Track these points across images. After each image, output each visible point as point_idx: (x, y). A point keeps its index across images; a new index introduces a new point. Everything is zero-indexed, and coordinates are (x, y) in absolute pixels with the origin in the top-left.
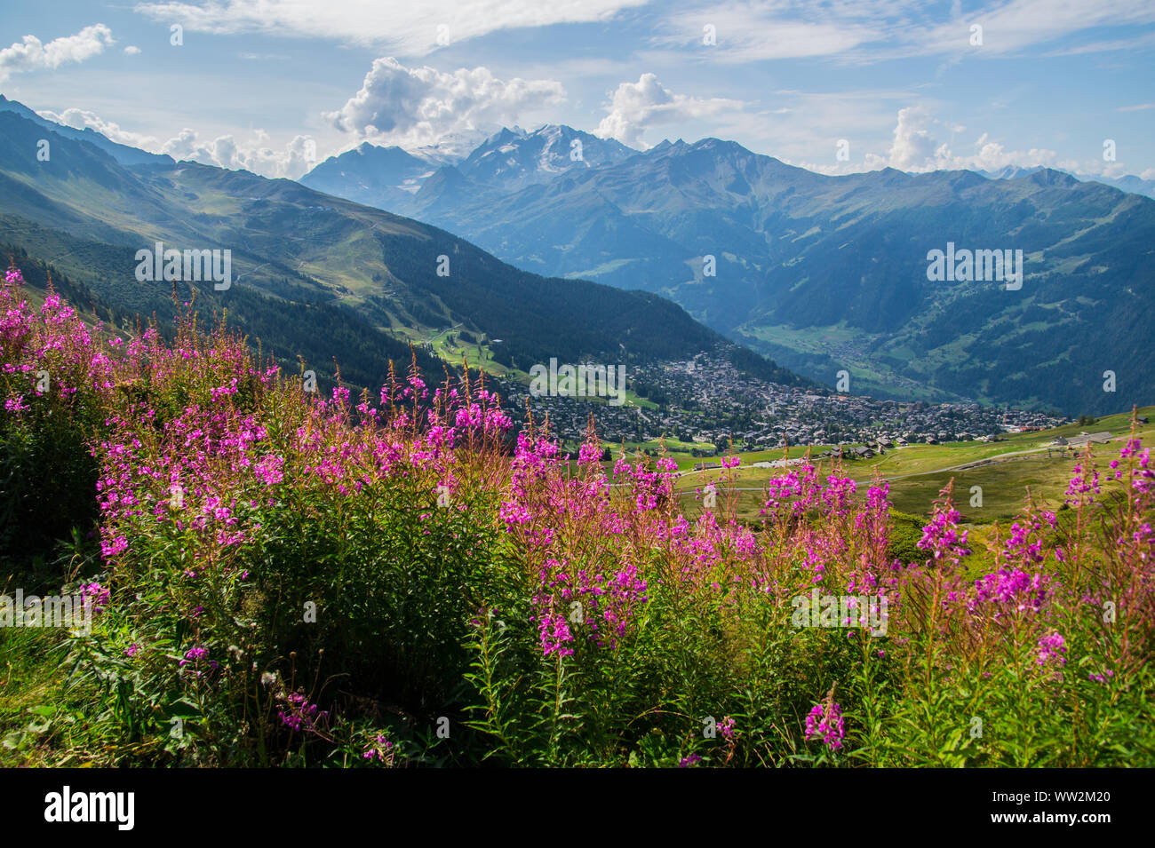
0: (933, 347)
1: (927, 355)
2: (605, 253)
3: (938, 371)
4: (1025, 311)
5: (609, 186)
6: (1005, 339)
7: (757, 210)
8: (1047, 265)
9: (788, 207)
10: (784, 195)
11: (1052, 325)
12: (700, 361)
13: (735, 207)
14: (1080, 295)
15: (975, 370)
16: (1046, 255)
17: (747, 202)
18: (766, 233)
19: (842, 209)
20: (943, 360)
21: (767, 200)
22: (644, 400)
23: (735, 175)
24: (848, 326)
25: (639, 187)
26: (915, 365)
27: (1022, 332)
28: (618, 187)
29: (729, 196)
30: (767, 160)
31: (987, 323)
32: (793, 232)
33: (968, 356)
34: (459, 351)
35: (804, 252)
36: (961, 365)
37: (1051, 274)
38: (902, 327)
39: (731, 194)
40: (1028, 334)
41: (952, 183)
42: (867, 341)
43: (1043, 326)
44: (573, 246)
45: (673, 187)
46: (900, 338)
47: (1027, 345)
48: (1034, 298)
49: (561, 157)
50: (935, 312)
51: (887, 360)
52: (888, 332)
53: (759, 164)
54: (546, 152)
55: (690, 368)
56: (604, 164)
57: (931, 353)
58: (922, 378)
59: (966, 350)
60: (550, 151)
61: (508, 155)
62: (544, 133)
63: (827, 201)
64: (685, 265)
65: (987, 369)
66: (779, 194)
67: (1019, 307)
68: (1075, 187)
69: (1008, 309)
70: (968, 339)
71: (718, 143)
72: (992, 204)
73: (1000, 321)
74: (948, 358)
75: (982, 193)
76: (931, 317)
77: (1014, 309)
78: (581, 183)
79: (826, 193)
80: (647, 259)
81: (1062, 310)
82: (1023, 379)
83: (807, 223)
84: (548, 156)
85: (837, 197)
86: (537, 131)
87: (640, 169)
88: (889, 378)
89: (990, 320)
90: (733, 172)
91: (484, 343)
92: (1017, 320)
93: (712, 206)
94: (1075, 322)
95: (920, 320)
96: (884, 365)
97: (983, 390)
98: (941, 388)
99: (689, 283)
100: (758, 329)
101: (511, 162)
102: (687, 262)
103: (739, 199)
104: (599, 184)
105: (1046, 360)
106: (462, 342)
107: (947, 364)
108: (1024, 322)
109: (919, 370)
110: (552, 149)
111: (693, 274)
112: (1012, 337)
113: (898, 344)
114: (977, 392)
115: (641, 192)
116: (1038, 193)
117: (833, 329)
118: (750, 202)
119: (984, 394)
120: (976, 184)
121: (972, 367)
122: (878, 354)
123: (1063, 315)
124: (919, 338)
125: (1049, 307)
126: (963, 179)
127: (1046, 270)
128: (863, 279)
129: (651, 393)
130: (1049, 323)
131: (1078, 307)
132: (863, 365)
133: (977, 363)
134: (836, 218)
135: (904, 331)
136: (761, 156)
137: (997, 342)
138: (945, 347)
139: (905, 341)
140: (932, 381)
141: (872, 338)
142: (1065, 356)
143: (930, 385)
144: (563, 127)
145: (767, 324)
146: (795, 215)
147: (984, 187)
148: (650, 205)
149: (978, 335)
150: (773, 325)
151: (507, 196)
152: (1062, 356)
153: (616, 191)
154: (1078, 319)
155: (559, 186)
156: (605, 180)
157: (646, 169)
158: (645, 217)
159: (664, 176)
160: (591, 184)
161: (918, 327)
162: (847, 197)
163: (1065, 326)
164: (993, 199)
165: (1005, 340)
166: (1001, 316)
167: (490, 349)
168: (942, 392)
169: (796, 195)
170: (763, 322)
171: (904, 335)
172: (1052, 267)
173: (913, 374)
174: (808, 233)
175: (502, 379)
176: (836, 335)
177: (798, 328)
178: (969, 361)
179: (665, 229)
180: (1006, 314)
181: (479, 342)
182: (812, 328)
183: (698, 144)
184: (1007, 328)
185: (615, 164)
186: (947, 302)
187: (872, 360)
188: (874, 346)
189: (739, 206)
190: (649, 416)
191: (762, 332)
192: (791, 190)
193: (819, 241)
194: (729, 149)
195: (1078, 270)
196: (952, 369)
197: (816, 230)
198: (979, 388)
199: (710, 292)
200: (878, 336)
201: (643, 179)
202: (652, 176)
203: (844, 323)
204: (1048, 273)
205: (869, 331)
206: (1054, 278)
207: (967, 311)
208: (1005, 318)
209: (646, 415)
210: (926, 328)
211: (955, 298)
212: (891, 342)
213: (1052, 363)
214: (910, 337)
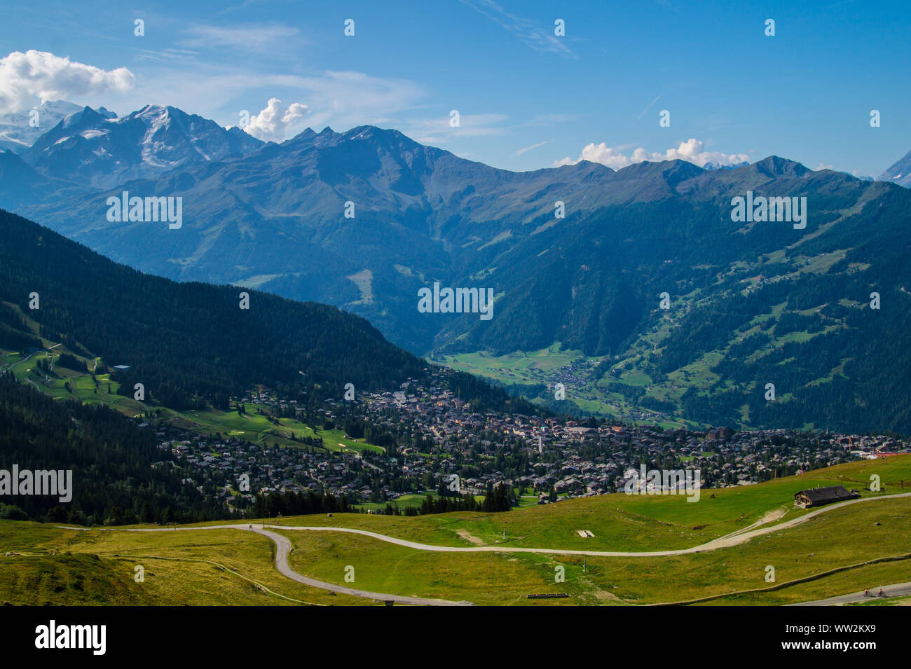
0: (671, 370)
1: (667, 379)
2: (241, 268)
3: (684, 398)
4: (777, 319)
5: (241, 182)
6: (759, 354)
7: (430, 211)
8: (794, 265)
9: (468, 209)
10: (461, 195)
11: (816, 334)
12: (409, 391)
13: (403, 209)
14: (843, 298)
15: (729, 394)
16: (788, 253)
17: (417, 204)
18: (444, 240)
19: (534, 210)
20: (688, 384)
21: (441, 201)
22: (360, 442)
23: (400, 171)
24: (563, 349)
25: (279, 185)
26: (656, 392)
27: (780, 343)
28: (252, 185)
29: (396, 198)
30: (437, 153)
31: (735, 336)
32: (478, 239)
33: (718, 378)
34: (61, 383)
35: (494, 262)
36: (712, 389)
37: (802, 273)
38: (628, 348)
39: (396, 193)
40: (788, 346)
41: (666, 174)
42: (589, 366)
43: (804, 337)
44: (195, 259)
45: (325, 185)
46: (629, 360)
47: (789, 360)
48: (786, 304)
49: (170, 148)
50: (667, 327)
51: (618, 388)
52: (613, 354)
53: (429, 159)
54: (148, 140)
55: (400, 399)
56: (232, 156)
57: (671, 375)
58: (667, 408)
59: (713, 370)
60: (154, 139)
61: (95, 142)
62: (146, 115)
63: (516, 200)
64: (349, 282)
65: (745, 392)
66: (455, 194)
67: (770, 316)
68: (806, 176)
69: (757, 319)
70: (714, 358)
71: (375, 131)
72: (714, 198)
73: (750, 333)
74: (694, 382)
75: (701, 185)
76: (663, 334)
77: (764, 318)
78: (203, 179)
79: (512, 191)
80: (297, 275)
81: (824, 317)
82: (791, 402)
83: (495, 227)
84: (151, 146)
85: (527, 196)
86: (135, 113)
87: (277, 164)
88: (625, 410)
89: (737, 331)
90: (398, 167)
91: (100, 371)
92: (771, 331)
93: (375, 209)
94: (842, 330)
95: (649, 337)
96: (615, 394)
97: (743, 419)
98: (691, 419)
99: (356, 303)
100: (449, 358)
101: (101, 152)
102: (351, 278)
103: (408, 200)
104: (228, 180)
105: (815, 378)
106: (63, 370)
107: (693, 390)
108: (781, 332)
109: (661, 398)
110: (158, 136)
111: (359, 291)
112: (768, 352)
113: (629, 367)
114: (737, 422)
115: (283, 190)
116: (766, 184)
117: (543, 353)
118: (421, 203)
119: (746, 423)
120: (693, 176)
121: (725, 391)
122: (606, 381)
123: (827, 323)
124: (653, 359)
125: (808, 313)
126: (676, 170)
127: (794, 270)
128: (574, 292)
129: (367, 432)
130: (809, 332)
131: (843, 311)
132: (590, 395)
133: (730, 385)
134: (529, 220)
135: (631, 352)
136: (430, 149)
137: (751, 359)
138: (688, 368)
139: (637, 363)
140: (680, 412)
141: (596, 361)
142: (838, 370)
143: (678, 416)
144: (170, 108)
145: (462, 351)
146: (479, 218)
147: (702, 180)
148: (296, 207)
149: (726, 351)
150: (469, 352)
151: (97, 194)
152: (834, 371)
153: (249, 189)
154: (845, 326)
155: (172, 181)
156: (235, 175)
157: (288, 163)
158: (291, 222)
159: (312, 172)
160: (215, 181)
161: (649, 346)
162: (540, 195)
163: (831, 335)
164: (715, 192)
165: (761, 356)
166: (750, 327)
167: (112, 378)
168: (694, 424)
169: (476, 195)
170: (455, 349)
171: (634, 356)
172: (801, 266)
173: (652, 404)
174: (495, 240)
175: (140, 420)
176: (551, 359)
177: (499, 355)
178: (721, 384)
179: (317, 237)
180: (756, 324)
181: (92, 369)
182: (519, 353)
183: (352, 132)
184: (761, 341)
185: (246, 156)
186: (680, 315)
187: (601, 389)
188: (599, 373)
189: (408, 209)
190: (377, 464)
191: (455, 361)
192: (470, 190)
193: (512, 248)
194: (390, 140)
195: (834, 268)
196: (701, 394)
197: (506, 235)
198: (739, 416)
199: (384, 313)
200: (601, 359)
201: (285, 174)
202: (296, 171)
203: (558, 345)
204: (797, 273)
205: (590, 353)
206: (805, 279)
207: (707, 323)
208: (756, 329)
209: (372, 462)
210: (659, 347)
211: (688, 310)
212: (620, 365)
213: (823, 380)
214: (642, 359)
